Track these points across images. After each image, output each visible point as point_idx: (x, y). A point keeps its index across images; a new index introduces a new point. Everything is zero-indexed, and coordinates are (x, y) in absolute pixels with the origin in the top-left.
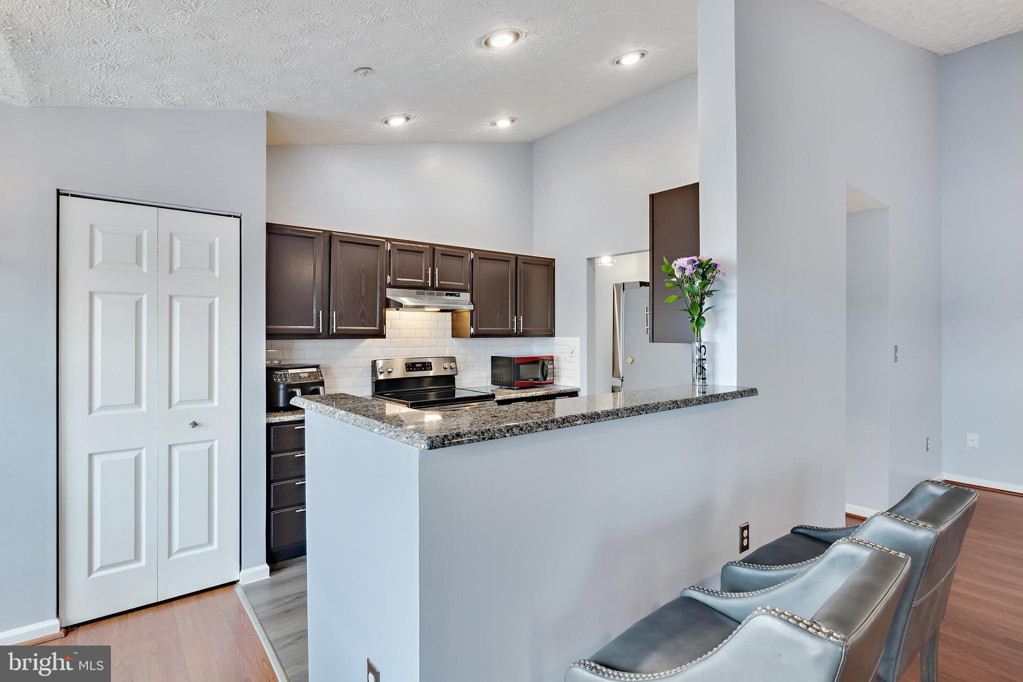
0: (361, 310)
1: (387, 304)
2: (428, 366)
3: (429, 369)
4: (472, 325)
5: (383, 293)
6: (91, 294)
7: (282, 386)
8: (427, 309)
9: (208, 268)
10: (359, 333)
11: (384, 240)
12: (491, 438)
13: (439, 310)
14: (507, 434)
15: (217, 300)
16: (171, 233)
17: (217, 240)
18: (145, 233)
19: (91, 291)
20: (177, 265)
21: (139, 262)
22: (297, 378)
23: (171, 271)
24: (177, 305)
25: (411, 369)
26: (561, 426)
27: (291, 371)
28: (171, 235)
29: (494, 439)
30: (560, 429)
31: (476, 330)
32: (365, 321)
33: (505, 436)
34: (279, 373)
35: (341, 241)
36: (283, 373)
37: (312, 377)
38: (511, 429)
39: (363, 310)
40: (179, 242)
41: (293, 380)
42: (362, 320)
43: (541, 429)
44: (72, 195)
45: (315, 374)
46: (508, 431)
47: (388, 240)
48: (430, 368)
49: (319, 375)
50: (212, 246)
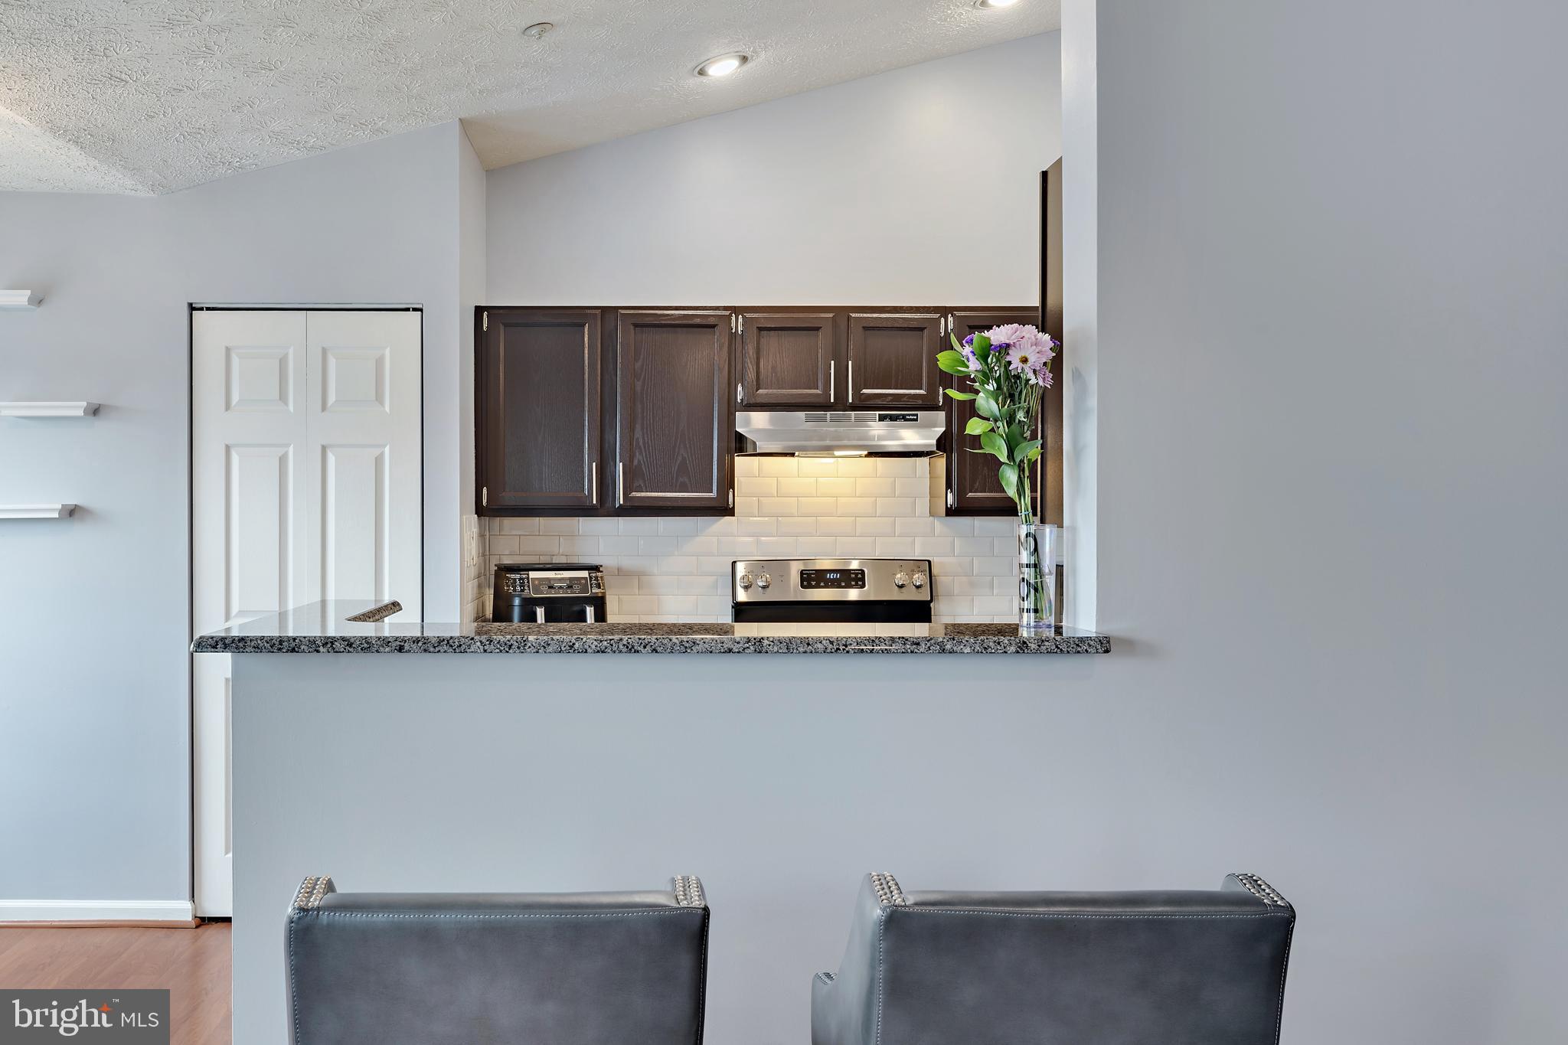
0: (680, 458)
1: (740, 444)
2: (857, 580)
3: (857, 584)
4: (949, 485)
5: (731, 422)
6: (228, 448)
7: (517, 601)
8: (837, 453)
9: (374, 399)
10: (675, 504)
11: (727, 313)
12: (293, 650)
13: (866, 453)
14: (321, 649)
15: (387, 450)
16: (323, 348)
17: (387, 352)
18: (291, 351)
19: (227, 443)
20: (332, 398)
21: (283, 396)
22: (545, 588)
23: (324, 408)
24: (331, 459)
25: (813, 583)
26: (432, 649)
27: (533, 575)
28: (324, 352)
29: (298, 652)
30: (428, 654)
31: (960, 496)
32: (687, 480)
33: (318, 651)
34: (513, 576)
35: (636, 326)
36: (518, 576)
37: (576, 587)
38: (331, 642)
39: (684, 459)
40: (334, 360)
41: (537, 590)
42: (681, 479)
43: (387, 649)
44: (208, 309)
45: (583, 581)
46: (325, 645)
47: (736, 310)
48: (860, 583)
49: (591, 585)
50: (379, 363)
